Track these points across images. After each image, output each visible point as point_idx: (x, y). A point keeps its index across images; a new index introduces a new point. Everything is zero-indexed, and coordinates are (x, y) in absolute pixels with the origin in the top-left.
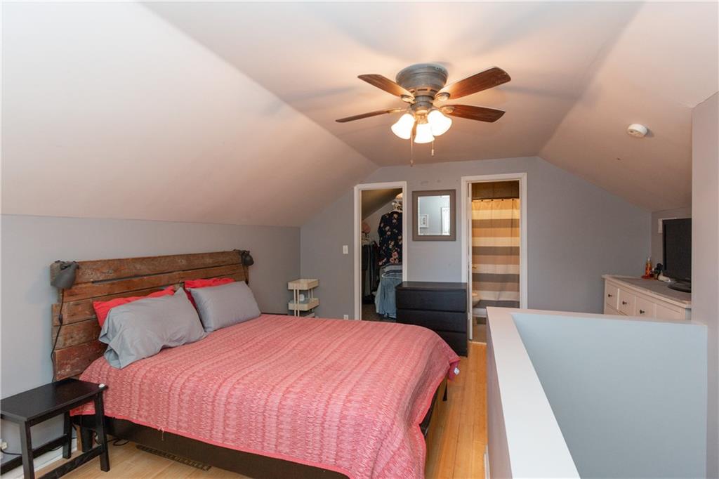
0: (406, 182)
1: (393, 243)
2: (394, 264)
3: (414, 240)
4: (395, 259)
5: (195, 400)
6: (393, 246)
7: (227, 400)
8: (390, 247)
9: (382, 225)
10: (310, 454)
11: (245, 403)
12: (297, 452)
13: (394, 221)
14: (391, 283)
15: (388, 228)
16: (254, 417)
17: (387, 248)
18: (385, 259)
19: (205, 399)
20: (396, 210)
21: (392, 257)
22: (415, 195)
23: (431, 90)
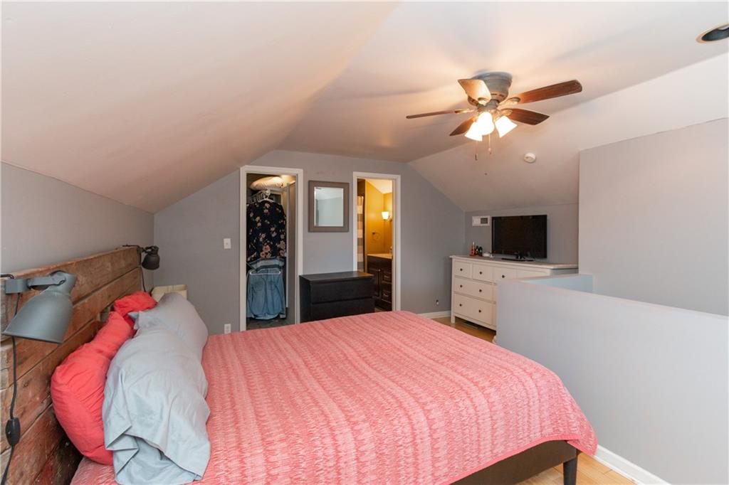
0: (302, 170)
1: (264, 236)
2: (265, 259)
3: (309, 231)
4: (267, 254)
5: (386, 451)
6: (264, 239)
7: (430, 429)
8: (261, 240)
9: (251, 215)
10: (521, 439)
11: (453, 421)
12: (511, 444)
13: (266, 211)
14: (261, 280)
15: (258, 219)
16: (467, 431)
17: (258, 240)
18: (255, 254)
19: (400, 443)
20: (267, 199)
21: (262, 251)
22: (311, 185)
23: (501, 95)
